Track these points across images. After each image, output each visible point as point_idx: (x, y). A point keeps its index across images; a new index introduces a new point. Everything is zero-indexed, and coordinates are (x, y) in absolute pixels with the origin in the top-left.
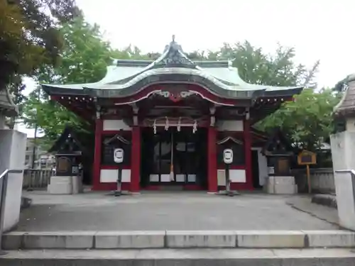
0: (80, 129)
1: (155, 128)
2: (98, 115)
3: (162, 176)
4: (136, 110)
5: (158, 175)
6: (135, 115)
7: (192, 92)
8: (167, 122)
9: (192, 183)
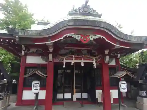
0: (13, 61)
1: (64, 63)
2: (23, 53)
3: (65, 94)
4: (51, 50)
5: (62, 94)
6: (51, 53)
7: (98, 36)
8: (74, 59)
9: (85, 99)
